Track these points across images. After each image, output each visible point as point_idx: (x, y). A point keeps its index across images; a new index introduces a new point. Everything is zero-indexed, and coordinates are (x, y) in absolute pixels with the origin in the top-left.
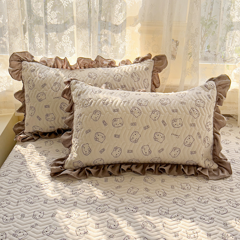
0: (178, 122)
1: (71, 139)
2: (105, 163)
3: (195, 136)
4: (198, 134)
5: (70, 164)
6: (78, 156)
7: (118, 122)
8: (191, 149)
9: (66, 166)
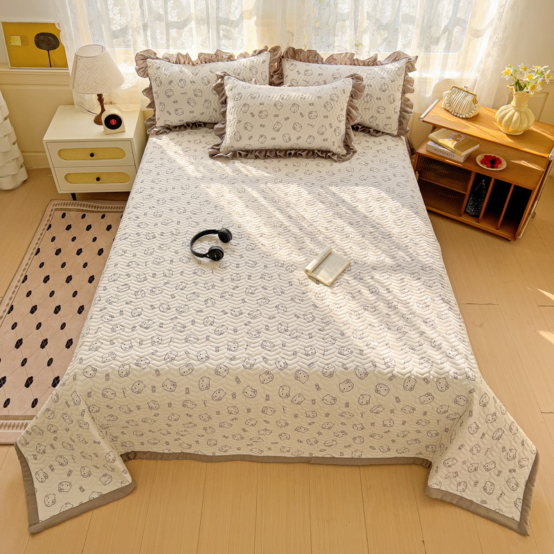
0: (314, 114)
1: (224, 128)
2: (253, 149)
3: (328, 126)
4: (330, 124)
5: (224, 148)
6: (231, 142)
7: (263, 114)
8: (323, 137)
9: (221, 150)
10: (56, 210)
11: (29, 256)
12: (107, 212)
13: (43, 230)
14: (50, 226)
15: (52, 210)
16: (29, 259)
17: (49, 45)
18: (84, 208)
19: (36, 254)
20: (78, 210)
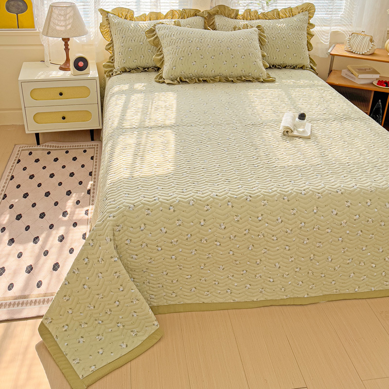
10: (22, 150)
11: (4, 181)
12: (70, 149)
13: (13, 163)
14: (19, 161)
15: (19, 151)
16: (5, 183)
17: (18, 9)
18: (49, 148)
19: (11, 179)
20: (43, 149)
